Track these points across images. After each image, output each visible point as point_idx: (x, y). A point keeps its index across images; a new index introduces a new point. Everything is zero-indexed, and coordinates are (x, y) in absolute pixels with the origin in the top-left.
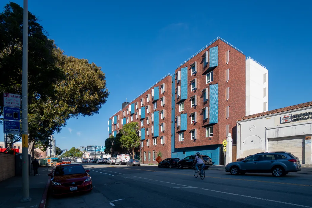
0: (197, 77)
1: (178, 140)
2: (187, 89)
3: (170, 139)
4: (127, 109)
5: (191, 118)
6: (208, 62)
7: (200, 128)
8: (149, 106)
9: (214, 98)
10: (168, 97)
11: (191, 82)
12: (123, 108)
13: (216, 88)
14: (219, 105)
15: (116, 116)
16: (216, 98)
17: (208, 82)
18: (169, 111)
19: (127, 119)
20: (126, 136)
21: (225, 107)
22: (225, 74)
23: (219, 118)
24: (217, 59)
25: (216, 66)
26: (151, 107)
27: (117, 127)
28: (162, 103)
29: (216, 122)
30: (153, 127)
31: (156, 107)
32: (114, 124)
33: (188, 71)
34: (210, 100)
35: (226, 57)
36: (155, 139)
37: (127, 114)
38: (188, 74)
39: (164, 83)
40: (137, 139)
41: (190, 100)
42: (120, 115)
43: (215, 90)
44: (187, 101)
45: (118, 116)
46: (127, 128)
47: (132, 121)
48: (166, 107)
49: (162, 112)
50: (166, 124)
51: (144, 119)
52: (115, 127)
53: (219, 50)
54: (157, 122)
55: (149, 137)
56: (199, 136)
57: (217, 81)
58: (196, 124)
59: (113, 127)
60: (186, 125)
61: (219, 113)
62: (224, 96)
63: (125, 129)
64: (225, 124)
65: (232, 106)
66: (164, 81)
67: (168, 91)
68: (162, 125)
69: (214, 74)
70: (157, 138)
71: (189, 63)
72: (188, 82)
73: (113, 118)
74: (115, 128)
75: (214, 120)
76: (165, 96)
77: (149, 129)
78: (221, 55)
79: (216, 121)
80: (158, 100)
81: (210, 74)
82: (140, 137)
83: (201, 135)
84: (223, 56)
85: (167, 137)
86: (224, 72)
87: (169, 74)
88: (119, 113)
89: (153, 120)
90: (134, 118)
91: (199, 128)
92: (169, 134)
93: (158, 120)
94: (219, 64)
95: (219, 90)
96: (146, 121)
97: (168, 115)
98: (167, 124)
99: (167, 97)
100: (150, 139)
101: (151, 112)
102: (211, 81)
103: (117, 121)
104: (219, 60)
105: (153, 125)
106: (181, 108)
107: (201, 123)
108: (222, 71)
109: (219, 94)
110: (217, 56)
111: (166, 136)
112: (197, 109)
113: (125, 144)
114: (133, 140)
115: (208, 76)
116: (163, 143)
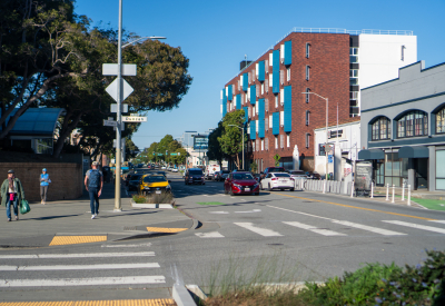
1: (275, 146)
8: (257, 87)
14: (292, 110)
21: (302, 111)
22: (303, 71)
23: (292, 125)
26: (260, 89)
31: (263, 91)
35: (304, 50)
52: (231, 105)
54: (263, 116)
59: (228, 105)
62: (302, 98)
64: (304, 132)
65: (317, 108)
70: (264, 139)
73: (227, 89)
74: (231, 109)
78: (296, 51)
81: (289, 69)
89: (257, 111)
93: (264, 113)
95: (292, 93)
103: (232, 96)
105: (257, 119)
108: (298, 69)
109: (292, 97)
115: (289, 71)
116: (267, 148)
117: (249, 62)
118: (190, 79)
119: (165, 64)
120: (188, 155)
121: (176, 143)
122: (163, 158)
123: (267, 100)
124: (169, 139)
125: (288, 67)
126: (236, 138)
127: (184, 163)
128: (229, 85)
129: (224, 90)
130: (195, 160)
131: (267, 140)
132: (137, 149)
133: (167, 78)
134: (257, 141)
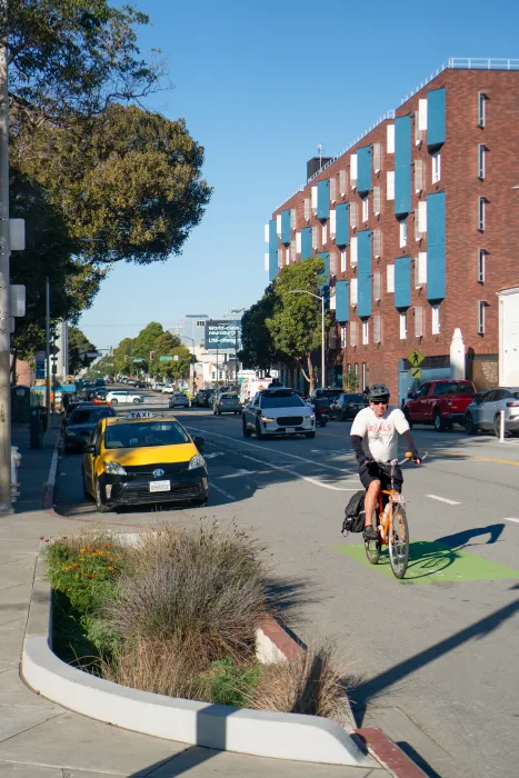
7: (426, 305)
8: (354, 207)
15: (287, 210)
22: (471, 158)
23: (446, 284)
26: (359, 212)
27: (290, 255)
35: (474, 109)
36: (366, 324)
42: (298, 209)
45: (293, 211)
52: (288, 253)
54: (367, 269)
56: (425, 328)
61: (446, 272)
62: (468, 221)
65: (503, 242)
70: (369, 320)
74: (287, 261)
78: (454, 112)
80: (368, 191)
81: (437, 155)
84: (461, 111)
93: (369, 261)
100: (357, 321)
102: (439, 179)
103: (291, 234)
115: (436, 162)
116: (378, 338)
117: (325, 160)
118: (207, 191)
119: (151, 156)
120: (194, 360)
121: (170, 337)
122: (145, 367)
123: (378, 233)
124: (154, 330)
125: (434, 149)
126: (307, 319)
127: (185, 376)
128: (285, 210)
129: (273, 223)
130: (208, 369)
131: (378, 322)
132: (93, 349)
133: (157, 186)
134: (353, 326)
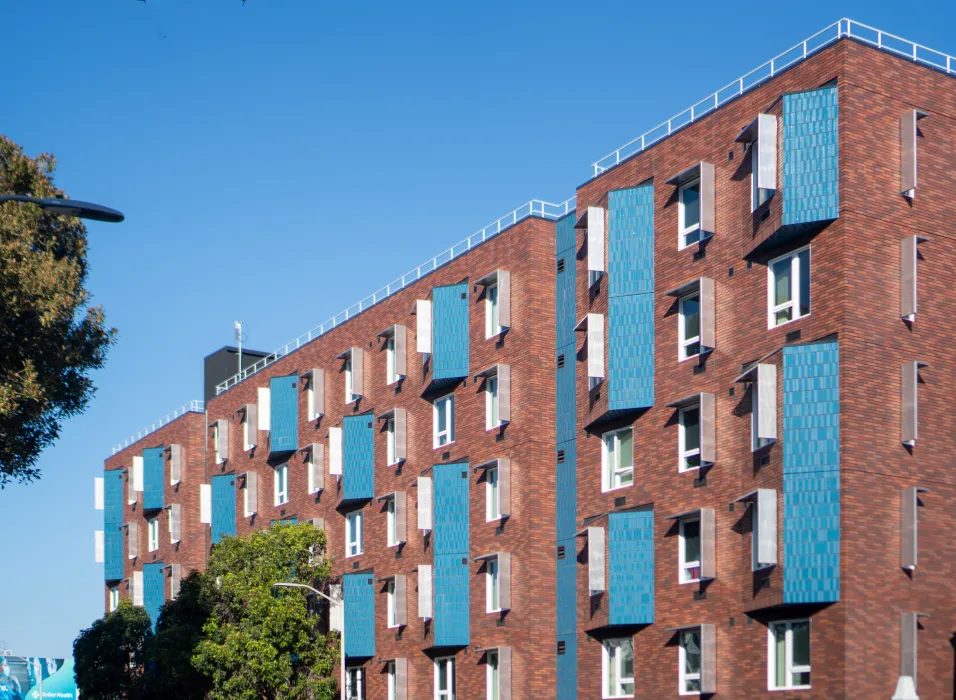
0: (717, 267)
1: (600, 688)
2: (651, 338)
3: (544, 671)
4: (244, 411)
5: (676, 545)
6: (773, 186)
7: (732, 622)
8: (400, 416)
9: (814, 436)
10: (530, 372)
11: (675, 294)
12: (209, 393)
13: (826, 368)
14: (843, 481)
15: (157, 445)
16: (822, 435)
17: (779, 315)
18: (533, 474)
19: (243, 485)
20: (233, 635)
21: (889, 493)
22: (891, 269)
23: (843, 566)
24: (833, 175)
25: (822, 217)
26: (417, 428)
27: (164, 534)
28: (494, 411)
29: (827, 594)
30: (425, 573)
31: (448, 431)
32: (140, 511)
33: (657, 213)
34: (788, 449)
35: (896, 153)
36: (443, 666)
37: (239, 443)
38: (657, 235)
39: (505, 264)
40: (317, 652)
41: (673, 421)
42: (186, 445)
43: (817, 383)
44: (655, 421)
45: (176, 450)
46: (238, 566)
47: (277, 503)
48: (516, 440)
49: (488, 474)
50: (517, 564)
51: (367, 508)
52: (153, 529)
53: (842, 112)
54: (456, 545)
55: (404, 641)
56: (726, 674)
57: (831, 322)
58: (709, 590)
59: (133, 528)
60: (648, 587)
61: (843, 538)
62: (886, 419)
63: (230, 575)
64: (896, 608)
65: (947, 478)
66: (505, 250)
67: (527, 330)
68: (488, 566)
69: (813, 268)
70: (460, 656)
71: (661, 159)
72: (658, 290)
73: (138, 463)
74: (153, 545)
75: (815, 586)
76: (513, 366)
77: (400, 581)
78: (861, 149)
79: (827, 587)
80: (461, 379)
81: (790, 259)
82: (339, 637)
83: (738, 672)
84: (872, 148)
85: (529, 661)
86: (881, 259)
87: (537, 206)
88: (178, 430)
89: (425, 522)
90: (297, 483)
91: (727, 619)
92: (542, 636)
93: (465, 529)
94: (843, 211)
95: (843, 384)
96: (383, 522)
97: (529, 504)
98: (522, 560)
99: (526, 369)
100: (411, 657)
101: (412, 459)
102: (796, 315)
103: (167, 492)
104: (842, 180)
105: (430, 562)
106: (613, 467)
107: (740, 588)
108: (870, 251)
109: (843, 409)
110: (832, 150)
111: (519, 650)
112: (711, 491)
113: (227, 686)
114: (286, 661)
128: (149, 448)
134: (401, 666)
